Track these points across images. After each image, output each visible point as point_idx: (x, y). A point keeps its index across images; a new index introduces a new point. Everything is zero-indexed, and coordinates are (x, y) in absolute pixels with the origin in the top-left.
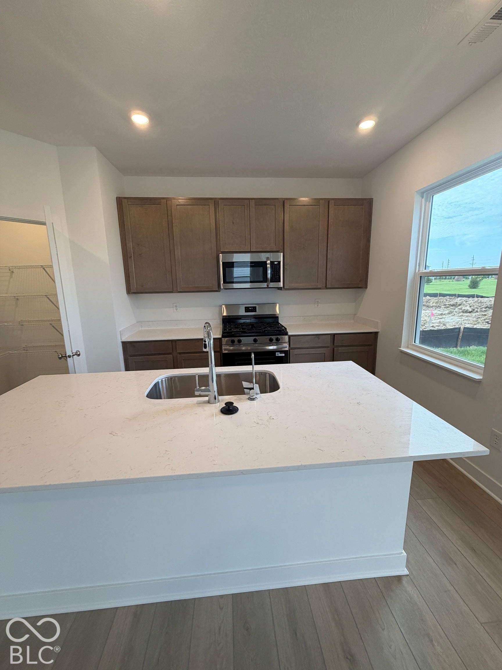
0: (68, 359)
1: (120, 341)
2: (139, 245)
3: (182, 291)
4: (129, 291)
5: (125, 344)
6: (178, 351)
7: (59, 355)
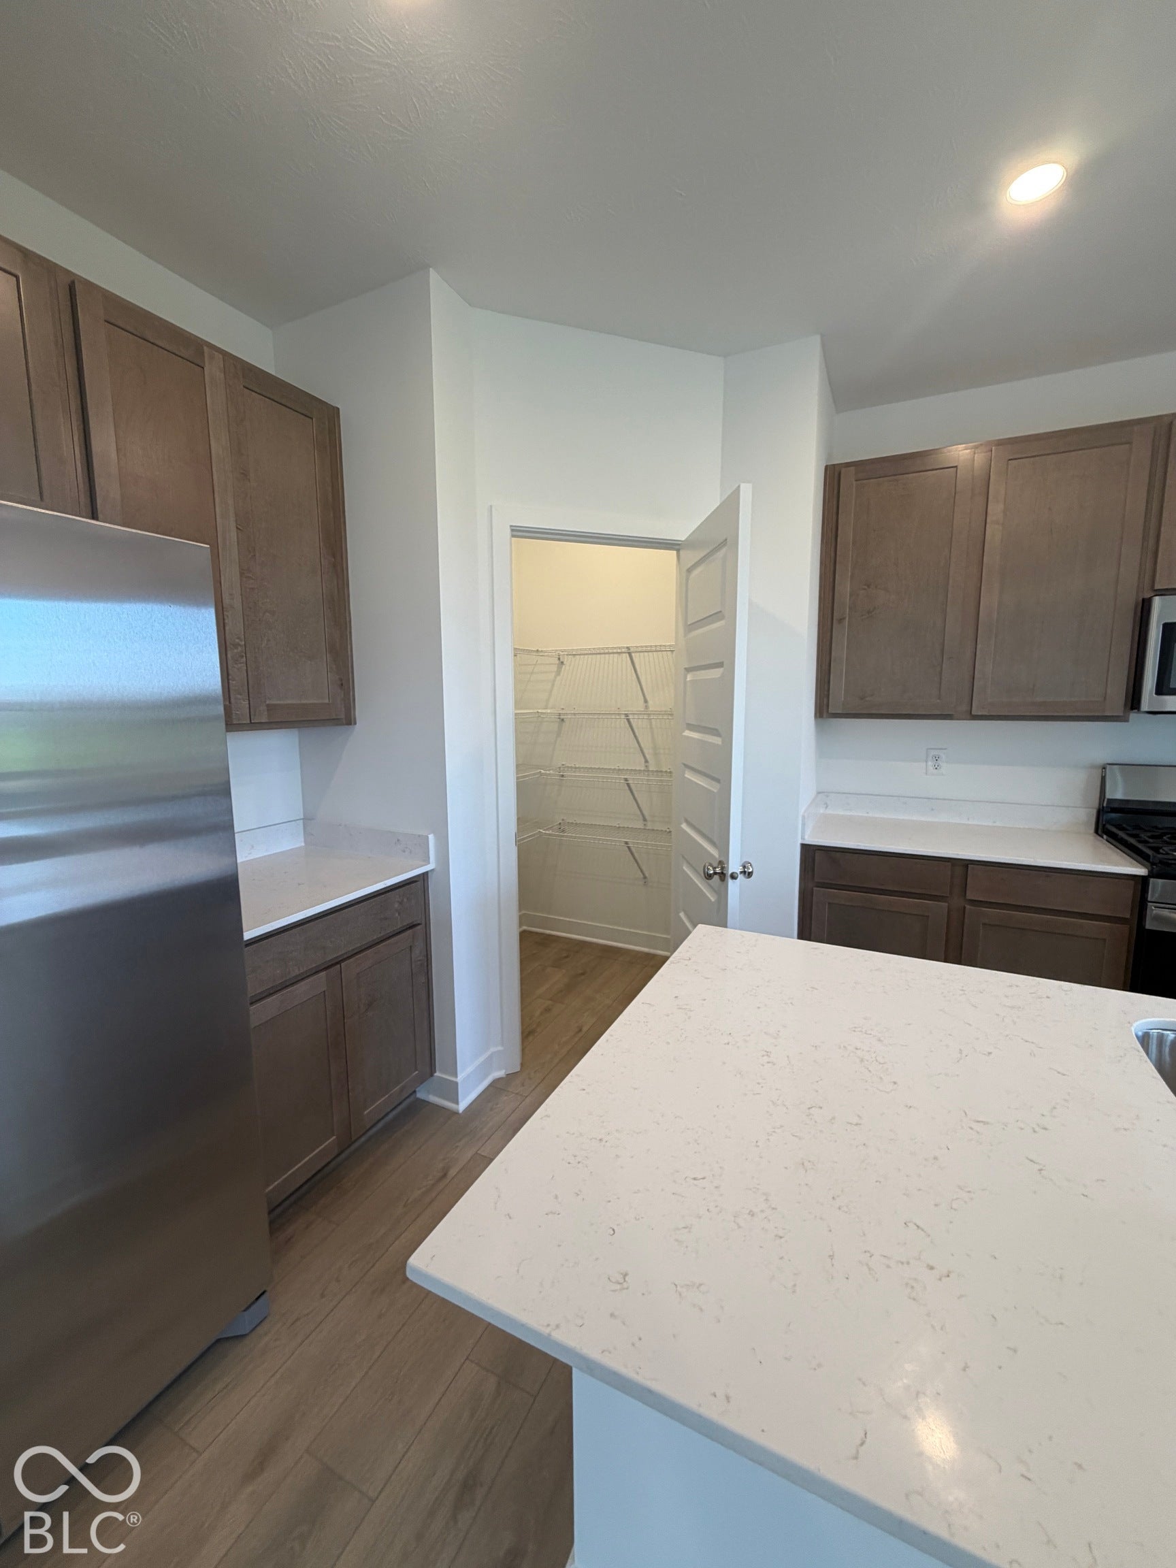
0: (730, 881)
1: (800, 841)
2: (869, 586)
3: (986, 714)
4: (825, 709)
5: (810, 853)
6: (970, 896)
7: (708, 869)
